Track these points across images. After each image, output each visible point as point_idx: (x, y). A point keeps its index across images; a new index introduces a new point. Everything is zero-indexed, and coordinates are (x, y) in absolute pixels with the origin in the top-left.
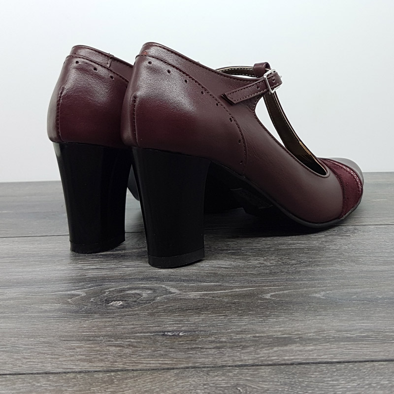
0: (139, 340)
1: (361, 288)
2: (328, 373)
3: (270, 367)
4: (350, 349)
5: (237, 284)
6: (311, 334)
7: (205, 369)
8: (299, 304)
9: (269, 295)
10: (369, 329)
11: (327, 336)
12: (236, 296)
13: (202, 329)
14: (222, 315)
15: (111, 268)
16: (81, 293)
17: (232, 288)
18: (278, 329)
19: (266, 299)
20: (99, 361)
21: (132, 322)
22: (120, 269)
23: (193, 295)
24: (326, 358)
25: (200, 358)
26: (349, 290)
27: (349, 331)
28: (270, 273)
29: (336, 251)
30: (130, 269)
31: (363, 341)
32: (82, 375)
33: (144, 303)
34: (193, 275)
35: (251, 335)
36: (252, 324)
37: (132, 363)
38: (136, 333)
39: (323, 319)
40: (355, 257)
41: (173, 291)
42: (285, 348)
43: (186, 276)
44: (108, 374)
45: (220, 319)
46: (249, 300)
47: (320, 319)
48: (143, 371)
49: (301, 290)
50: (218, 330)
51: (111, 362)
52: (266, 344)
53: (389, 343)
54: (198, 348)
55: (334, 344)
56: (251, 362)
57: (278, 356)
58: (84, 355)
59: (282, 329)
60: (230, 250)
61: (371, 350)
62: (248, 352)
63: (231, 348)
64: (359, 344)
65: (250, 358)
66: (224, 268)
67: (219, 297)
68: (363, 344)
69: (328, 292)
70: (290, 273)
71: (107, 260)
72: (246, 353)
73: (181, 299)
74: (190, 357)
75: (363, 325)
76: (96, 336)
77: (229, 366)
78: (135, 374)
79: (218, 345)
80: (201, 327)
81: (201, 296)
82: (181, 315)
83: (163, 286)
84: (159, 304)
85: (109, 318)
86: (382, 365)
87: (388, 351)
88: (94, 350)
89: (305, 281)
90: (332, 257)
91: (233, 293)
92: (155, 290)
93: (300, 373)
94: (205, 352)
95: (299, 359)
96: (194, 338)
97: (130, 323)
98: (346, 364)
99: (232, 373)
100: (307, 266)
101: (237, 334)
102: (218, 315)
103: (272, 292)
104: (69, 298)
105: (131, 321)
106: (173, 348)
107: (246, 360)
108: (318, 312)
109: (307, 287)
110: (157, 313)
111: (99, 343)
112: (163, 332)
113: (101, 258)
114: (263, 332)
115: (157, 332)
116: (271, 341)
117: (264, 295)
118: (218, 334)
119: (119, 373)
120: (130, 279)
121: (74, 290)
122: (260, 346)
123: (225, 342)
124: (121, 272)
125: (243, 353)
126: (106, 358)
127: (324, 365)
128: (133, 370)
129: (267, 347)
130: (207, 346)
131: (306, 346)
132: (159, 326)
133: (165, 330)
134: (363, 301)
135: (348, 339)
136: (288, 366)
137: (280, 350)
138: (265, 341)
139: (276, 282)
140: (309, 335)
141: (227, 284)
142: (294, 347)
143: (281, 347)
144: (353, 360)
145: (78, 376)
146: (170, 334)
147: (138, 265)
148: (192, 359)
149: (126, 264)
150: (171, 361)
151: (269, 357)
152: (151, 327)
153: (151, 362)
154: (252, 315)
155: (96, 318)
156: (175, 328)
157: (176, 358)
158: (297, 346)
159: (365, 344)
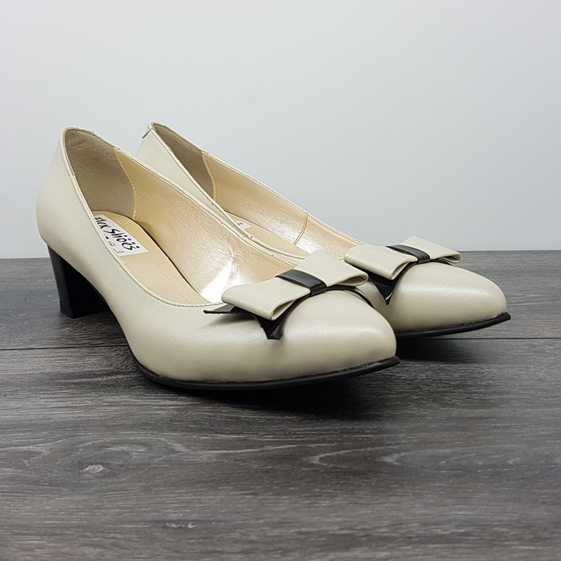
0: (128, 536)
1: (451, 447)
4: (444, 556)
5: (270, 438)
6: (383, 530)
8: (362, 474)
9: (317, 458)
10: (468, 522)
11: (406, 533)
12: (269, 458)
13: (221, 517)
14: (250, 492)
15: (87, 407)
16: (43, 450)
17: (262, 444)
18: (333, 519)
19: (314, 465)
21: (118, 503)
22: (100, 408)
23: (208, 455)
26: (434, 452)
27: (440, 524)
30: (115, 408)
31: (460, 541)
33: (135, 469)
34: (206, 421)
35: (295, 530)
36: (295, 509)
38: (124, 523)
39: (400, 503)
41: (177, 449)
42: (347, 554)
43: (195, 422)
45: (247, 500)
46: (288, 467)
47: (395, 503)
49: (363, 450)
50: (244, 520)
52: (318, 546)
53: (499, 546)
54: (217, 551)
55: (418, 548)
59: (339, 519)
63: (266, 552)
64: (455, 547)
67: (244, 461)
68: (462, 547)
69: (403, 454)
71: (81, 393)
73: (188, 463)
75: (459, 513)
79: (246, 546)
80: (219, 513)
81: (218, 458)
82: (189, 492)
83: (163, 439)
84: (157, 472)
85: (84, 494)
88: (62, 553)
91: (265, 453)
92: (150, 446)
94: (227, 559)
96: (210, 535)
97: (115, 505)
101: (274, 527)
102: (244, 492)
103: (321, 452)
104: (25, 459)
105: (116, 501)
106: (179, 552)
108: (391, 489)
109: (372, 445)
110: (153, 487)
112: (164, 521)
113: (72, 388)
114: (312, 525)
115: (155, 521)
116: (324, 541)
117: (310, 458)
118: (245, 527)
120: (114, 426)
121: (33, 444)
122: (309, 550)
123: (256, 542)
124: (102, 414)
130: (229, 549)
131: (378, 550)
132: (157, 511)
133: (166, 517)
134: (454, 470)
135: (439, 539)
137: (339, 558)
138: (314, 541)
140: (380, 530)
141: (255, 438)
142: (359, 553)
143: (341, 551)
146: (174, 526)
147: (126, 401)
149: (108, 400)
152: (145, 512)
154: (294, 492)
155: (65, 495)
156: (181, 515)
158: (364, 551)
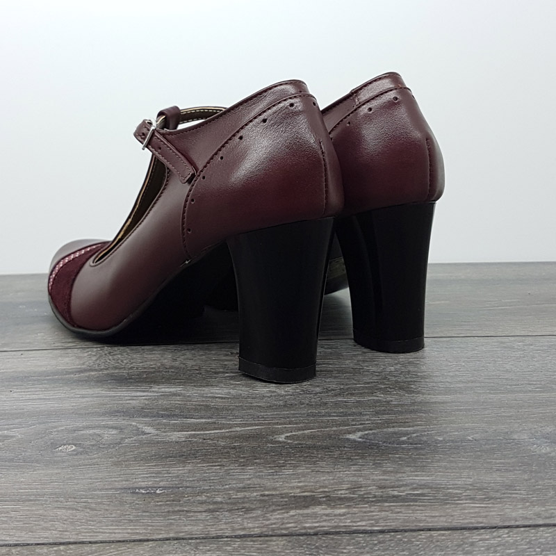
0: (99, 500)
1: (413, 426)
2: (367, 546)
3: (285, 538)
4: (398, 512)
5: (238, 421)
6: (343, 492)
7: (193, 541)
8: (326, 448)
9: (283, 436)
10: (423, 485)
11: (365, 494)
12: (236, 437)
13: (188, 485)
14: (217, 464)
15: (60, 398)
16: (17, 434)
17: (231, 426)
18: (295, 484)
19: (280, 442)
20: (42, 529)
21: (90, 475)
22: (72, 399)
23: (176, 436)
24: (363, 525)
25: (185, 526)
26: (396, 429)
27: (397, 487)
28: (285, 406)
29: (377, 374)
30: (87, 399)
31: (415, 501)
32: (19, 548)
33: (106, 448)
34: (176, 408)
35: (258, 494)
36: (260, 477)
37: (90, 533)
38: (95, 490)
39: (360, 471)
40: (405, 382)
41: (147, 431)
42: (306, 511)
43: (166, 409)
44: (55, 548)
45: (213, 470)
46: (254, 444)
47: (355, 471)
48: (105, 544)
49: (328, 429)
50: (210, 486)
51: (60, 531)
52: (279, 506)
53: (453, 504)
54: (183, 511)
55: (375, 506)
56: (257, 531)
57: (295, 523)
58: (21, 521)
59: (301, 484)
60: (227, 373)
61: (427, 514)
62: (253, 517)
63: (230, 511)
64: (410, 505)
65: (257, 525)
66: (219, 398)
67: (212, 440)
68: (416, 505)
69: (366, 432)
70: (312, 405)
71: (54, 388)
72: (251, 518)
73: (158, 442)
74: (171, 524)
75: (416, 478)
76: (39, 495)
77: (227, 537)
78: (94, 547)
79: (211, 507)
80: (186, 481)
81: (187, 438)
82: (158, 465)
83: (133, 423)
84: (128, 450)
85: (57, 468)
86: (443, 535)
87: (452, 516)
88: (36, 514)
89: (334, 416)
90: (372, 382)
91: (233, 433)
92: (121, 429)
93: (327, 546)
94: (192, 516)
95: (325, 527)
96: (177, 498)
97: (87, 476)
98: (393, 534)
99: (230, 546)
100: (336, 396)
101: (238, 491)
102: (211, 464)
103: (287, 432)
105: (88, 473)
106: (147, 512)
107: (250, 528)
108: (352, 460)
109: (337, 425)
110: (124, 461)
111: (42, 505)
112: (133, 488)
113: (45, 384)
114: (275, 489)
115: (125, 488)
116: (286, 501)
117: (275, 436)
118: (211, 492)
119: (71, 546)
120: (86, 413)
121: (8, 429)
122: (271, 509)
123: (221, 503)
124: (74, 404)
125: (246, 518)
126: (53, 525)
127: (361, 535)
128: (90, 542)
129: (281, 510)
130: (195, 509)
131: (336, 508)
132: (127, 481)
133: (136, 485)
134: (416, 444)
135: (396, 498)
136: (310, 538)
137: (299, 514)
138: (277, 502)
139: (293, 417)
140: (340, 492)
141: (224, 421)
142: (318, 510)
143: (301, 509)
144: (401, 528)
145: (13, 551)
146: (143, 492)
147: (98, 393)
148: (175, 527)
149: (81, 393)
150: (144, 529)
151: (282, 524)
152: (115, 481)
153: (116, 531)
154: (259, 464)
155: (39, 470)
156: (151, 483)
157: (152, 526)
158: (323, 509)
159: (419, 506)
